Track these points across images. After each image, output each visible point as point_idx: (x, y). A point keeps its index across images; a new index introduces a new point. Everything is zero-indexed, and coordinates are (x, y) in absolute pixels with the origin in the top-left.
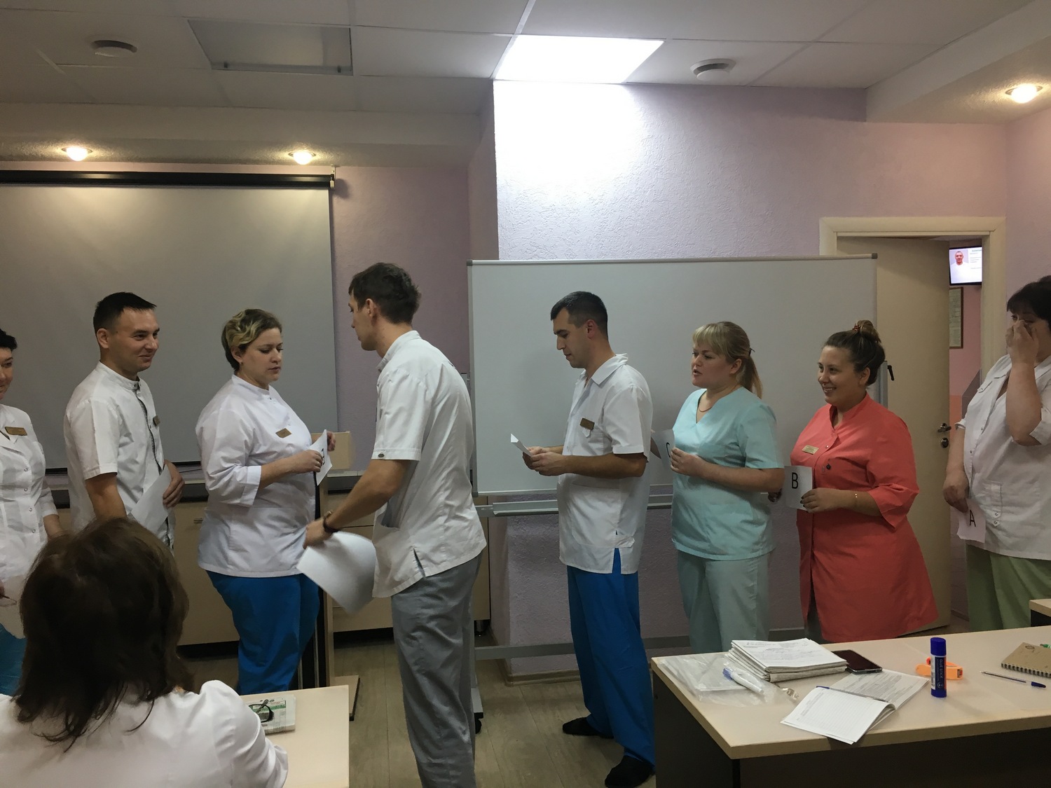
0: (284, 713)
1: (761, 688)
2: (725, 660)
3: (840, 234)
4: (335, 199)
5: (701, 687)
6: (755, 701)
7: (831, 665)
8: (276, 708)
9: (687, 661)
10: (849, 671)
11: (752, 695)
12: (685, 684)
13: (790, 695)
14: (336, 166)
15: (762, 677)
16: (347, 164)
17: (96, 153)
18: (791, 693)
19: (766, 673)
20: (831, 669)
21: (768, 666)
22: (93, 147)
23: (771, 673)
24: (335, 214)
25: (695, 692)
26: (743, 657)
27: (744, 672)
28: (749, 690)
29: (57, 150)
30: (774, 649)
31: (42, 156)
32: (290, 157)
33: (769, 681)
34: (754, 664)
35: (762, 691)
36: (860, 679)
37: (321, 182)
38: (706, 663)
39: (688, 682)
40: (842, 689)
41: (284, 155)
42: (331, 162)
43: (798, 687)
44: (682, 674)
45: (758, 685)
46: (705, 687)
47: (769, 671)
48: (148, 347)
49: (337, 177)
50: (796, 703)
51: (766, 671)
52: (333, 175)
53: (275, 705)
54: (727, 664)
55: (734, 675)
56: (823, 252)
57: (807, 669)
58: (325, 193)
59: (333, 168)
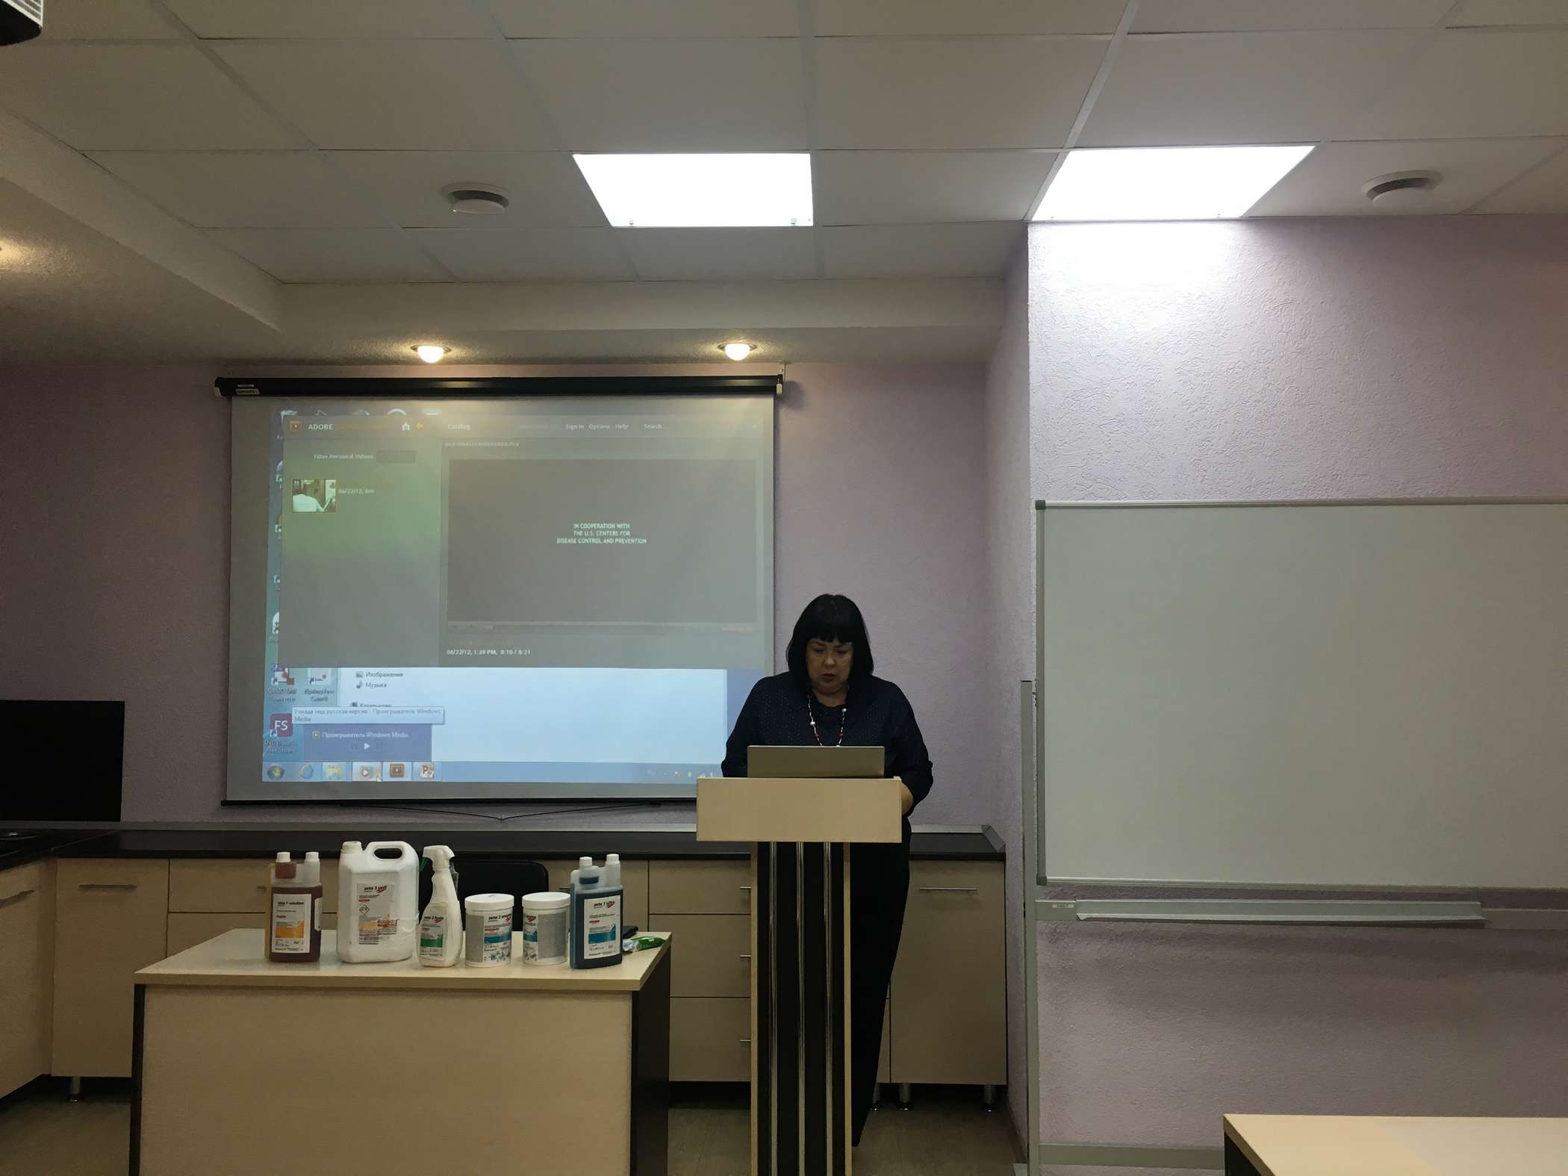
4: (783, 411)
14: (786, 363)
16: (803, 359)
17: (456, 352)
22: (453, 345)
24: (781, 435)
29: (405, 349)
31: (386, 357)
32: (720, 351)
41: (712, 349)
42: (779, 357)
49: (786, 379)
52: (780, 376)
58: (767, 402)
59: (783, 367)
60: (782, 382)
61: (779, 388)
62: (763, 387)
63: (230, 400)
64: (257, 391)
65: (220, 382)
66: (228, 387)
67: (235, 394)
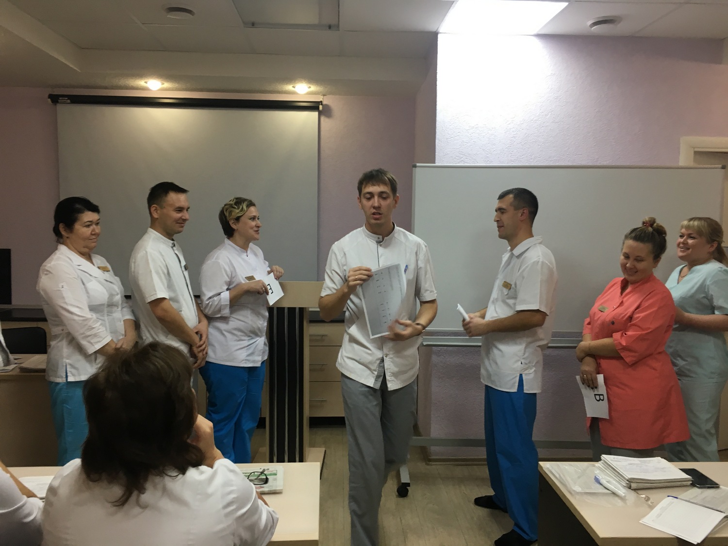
0: (275, 479)
1: (624, 493)
2: (595, 469)
3: (696, 150)
4: (322, 118)
5: (578, 489)
6: (619, 503)
7: (679, 480)
8: (271, 475)
9: (566, 467)
10: (693, 485)
11: (616, 498)
12: (565, 485)
13: (647, 501)
14: (324, 95)
15: (625, 485)
16: (331, 93)
17: (167, 85)
18: (648, 499)
19: (628, 482)
20: (680, 483)
21: (630, 477)
22: (164, 81)
23: (632, 482)
24: (322, 129)
25: (573, 493)
26: (610, 468)
27: (611, 480)
28: (614, 494)
29: (142, 83)
30: (634, 464)
31: (132, 86)
32: (293, 89)
33: (630, 488)
34: (619, 475)
35: (625, 496)
36: (702, 492)
37: (313, 107)
38: (580, 470)
39: (567, 484)
40: (688, 500)
41: (289, 87)
42: (321, 92)
43: (654, 495)
44: (563, 477)
45: (622, 491)
46: (580, 489)
47: (630, 481)
48: (183, 218)
49: (324, 103)
50: (652, 507)
51: (628, 481)
52: (321, 102)
53: (270, 473)
54: (597, 472)
55: (604, 482)
56: (682, 163)
57: (660, 481)
58: (315, 114)
59: (322, 97)
60: (322, 104)
61: (321, 107)
63: (56, 105)
64: (69, 101)
65: (51, 96)
66: (55, 99)
67: (58, 102)
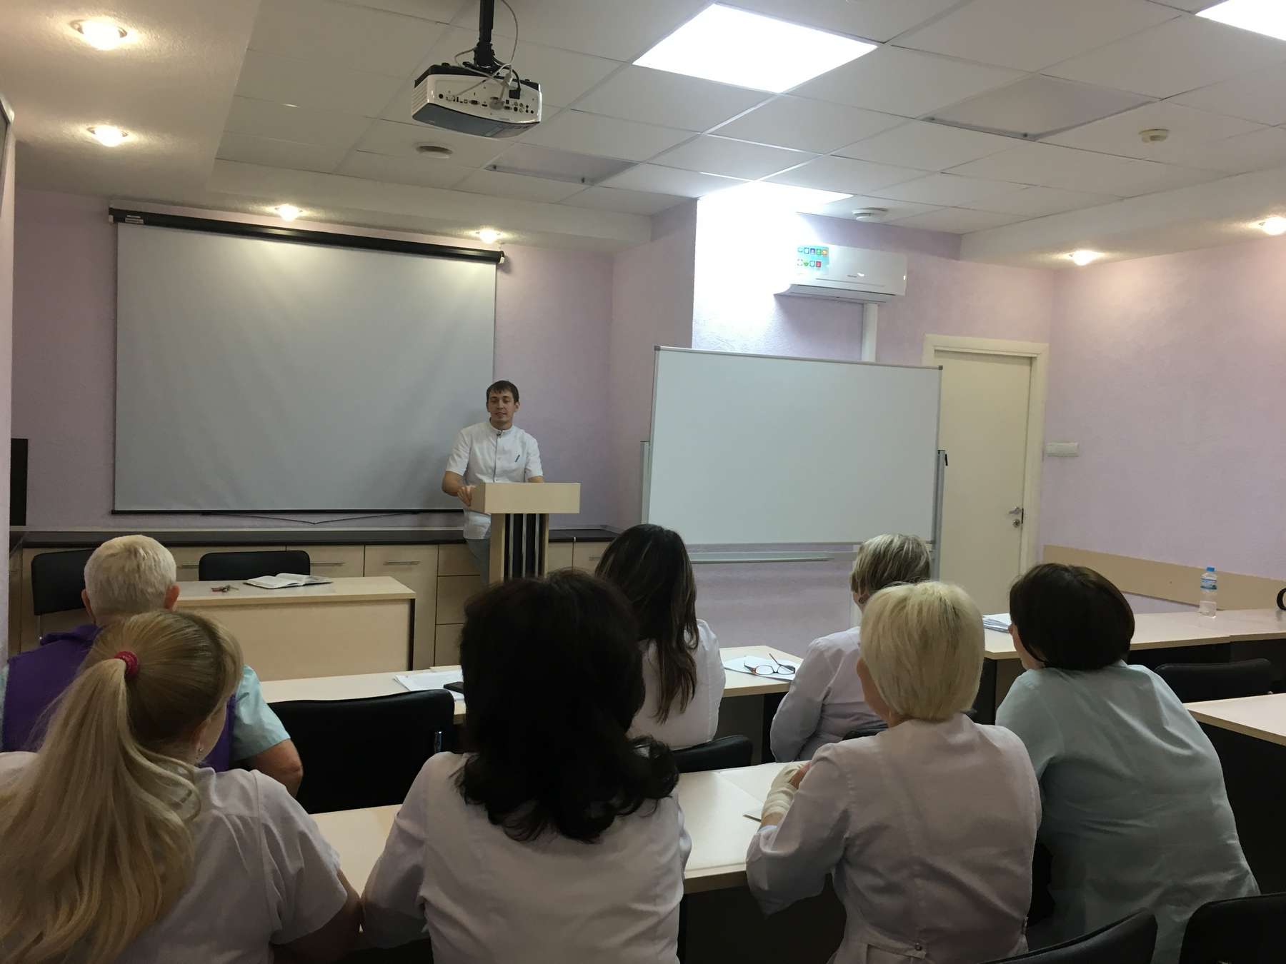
3: (936, 348)
14: (502, 243)
17: (306, 213)
29: (271, 208)
32: (477, 235)
52: (503, 253)
60: (503, 256)
61: (502, 260)
62: (491, 257)
63: (118, 224)
64: (142, 221)
65: (114, 212)
66: (119, 216)
67: (123, 221)
